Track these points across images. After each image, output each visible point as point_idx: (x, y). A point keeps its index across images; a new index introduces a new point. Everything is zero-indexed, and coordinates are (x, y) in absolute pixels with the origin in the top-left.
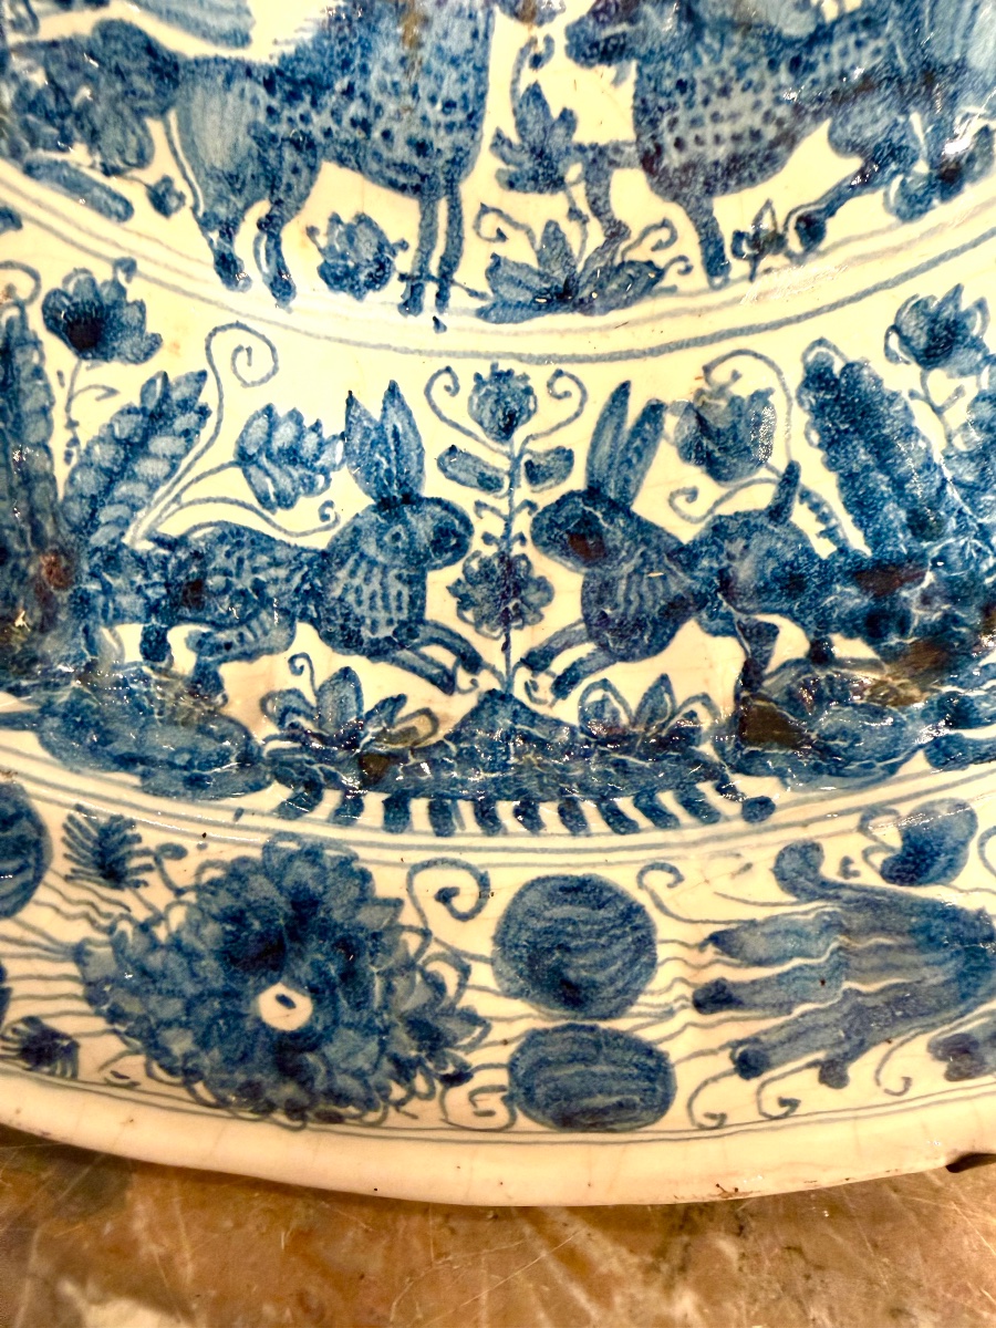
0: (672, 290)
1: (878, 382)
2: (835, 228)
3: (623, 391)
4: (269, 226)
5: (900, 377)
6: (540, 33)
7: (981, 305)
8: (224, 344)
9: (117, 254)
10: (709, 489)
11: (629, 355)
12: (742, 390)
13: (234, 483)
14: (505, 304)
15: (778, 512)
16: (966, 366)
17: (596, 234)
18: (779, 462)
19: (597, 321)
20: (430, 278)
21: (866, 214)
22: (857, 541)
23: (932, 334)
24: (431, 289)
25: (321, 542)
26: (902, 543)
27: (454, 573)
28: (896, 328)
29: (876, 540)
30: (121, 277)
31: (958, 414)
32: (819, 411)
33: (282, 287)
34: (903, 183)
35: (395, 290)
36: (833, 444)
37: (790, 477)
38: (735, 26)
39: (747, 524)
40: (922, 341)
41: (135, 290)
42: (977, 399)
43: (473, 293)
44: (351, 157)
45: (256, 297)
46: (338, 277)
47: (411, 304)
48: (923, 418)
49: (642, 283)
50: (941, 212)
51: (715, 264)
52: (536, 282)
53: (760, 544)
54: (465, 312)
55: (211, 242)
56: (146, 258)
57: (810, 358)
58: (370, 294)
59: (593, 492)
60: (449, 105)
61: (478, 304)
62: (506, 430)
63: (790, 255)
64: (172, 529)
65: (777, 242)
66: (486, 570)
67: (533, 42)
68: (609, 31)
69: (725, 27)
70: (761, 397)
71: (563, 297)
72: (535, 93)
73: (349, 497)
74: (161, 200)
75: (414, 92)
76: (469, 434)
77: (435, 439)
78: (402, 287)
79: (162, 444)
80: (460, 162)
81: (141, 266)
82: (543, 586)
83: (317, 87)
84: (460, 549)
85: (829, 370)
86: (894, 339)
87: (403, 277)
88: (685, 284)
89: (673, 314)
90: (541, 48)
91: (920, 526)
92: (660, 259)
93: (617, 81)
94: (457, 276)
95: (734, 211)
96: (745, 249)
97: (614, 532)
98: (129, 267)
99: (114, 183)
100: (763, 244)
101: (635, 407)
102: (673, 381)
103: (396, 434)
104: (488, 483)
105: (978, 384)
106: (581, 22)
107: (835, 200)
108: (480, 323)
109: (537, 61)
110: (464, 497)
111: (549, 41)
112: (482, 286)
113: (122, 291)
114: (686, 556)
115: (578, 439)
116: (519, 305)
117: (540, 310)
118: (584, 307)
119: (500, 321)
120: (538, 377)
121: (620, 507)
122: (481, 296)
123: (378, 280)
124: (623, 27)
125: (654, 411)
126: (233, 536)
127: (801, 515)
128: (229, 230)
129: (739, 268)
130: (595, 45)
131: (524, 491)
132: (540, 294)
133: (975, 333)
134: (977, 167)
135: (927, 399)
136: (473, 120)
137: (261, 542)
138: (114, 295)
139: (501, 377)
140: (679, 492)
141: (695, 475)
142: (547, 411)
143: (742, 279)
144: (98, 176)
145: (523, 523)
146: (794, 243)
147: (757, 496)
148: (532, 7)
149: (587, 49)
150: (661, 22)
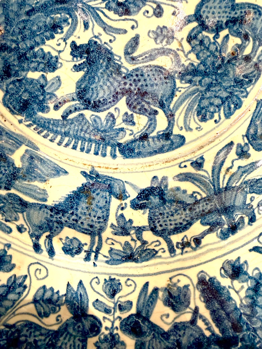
0: (160, 257)
1: (219, 283)
2: (204, 241)
3: (147, 284)
5: (225, 282)
6: (123, 202)
7: (246, 262)
8: (33, 268)
9: (6, 242)
10: (173, 314)
11: (149, 275)
12: (181, 285)
13: (31, 308)
14: (114, 260)
15: (193, 322)
16: (244, 279)
17: (139, 243)
18: (192, 306)
19: (139, 265)
20: (93, 252)
21: (212, 238)
22: (217, 331)
23: (233, 270)
24: (93, 254)
25: (56, 328)
26: (231, 333)
27: (95, 339)
28: (223, 268)
29: (223, 331)
30: (6, 249)
31: (243, 294)
32: (203, 291)
33: (51, 252)
34: (221, 230)
35: (83, 254)
36: (208, 302)
37: (196, 311)
38: (174, 201)
40: (231, 272)
41: (10, 252)
42: (248, 289)
43: (105, 256)
44: (72, 226)
45: (44, 255)
46: (67, 250)
47: (87, 259)
48: (233, 295)
49: (152, 254)
50: (232, 238)
51: (172, 250)
52: (123, 254)
53: (188, 332)
54: (102, 261)
55: (33, 240)
56: (14, 244)
57: (199, 276)
58: (76, 256)
59: (138, 314)
60: (99, 218)
61: (106, 259)
62: (113, 295)
63: (192, 248)
64: (11, 322)
65: (188, 244)
66: (106, 339)
67: (122, 204)
68: (141, 202)
69: (172, 201)
70: (186, 287)
71: (130, 258)
72: (122, 216)
73: (65, 314)
74: (20, 229)
75: (90, 215)
76: (102, 296)
77: (92, 297)
78: (85, 254)
79: (11, 296)
80: (102, 229)
81: (12, 246)
82: (123, 344)
83: (64, 212)
84: (98, 332)
85: (205, 279)
86: (223, 271)
87: (85, 251)
88: (164, 255)
89: (161, 263)
90: (124, 205)
91: (236, 327)
92: (157, 249)
93: (143, 214)
94: (100, 252)
95: (176, 238)
96: (180, 246)
97: (145, 327)
98: (9, 246)
99: (8, 224)
100: (185, 245)
101: (150, 289)
102: (161, 282)
103: (81, 295)
104: (107, 311)
105: (248, 285)
106: (134, 199)
107: (204, 234)
108: (106, 265)
109: (123, 209)
110: (100, 315)
111: (126, 204)
112: (107, 254)
113: (6, 252)
115: (134, 298)
116: (118, 260)
117: (123, 261)
118: (136, 261)
119: (112, 264)
120: (123, 280)
121: (146, 319)
122: (107, 257)
123: (79, 251)
124: (145, 201)
125: (156, 290)
126: (29, 325)
127: (200, 323)
128: (38, 237)
129: (178, 251)
130: (138, 205)
131: (118, 314)
132: (123, 257)
133: (245, 270)
134: (240, 226)
135: (234, 289)
137: (37, 327)
138: (3, 253)
139: (112, 280)
140: (163, 315)
141: (168, 310)
142: (125, 290)
143: (179, 254)
144: (4, 222)
145: (117, 323)
146: (193, 244)
147: (187, 317)
148: (122, 196)
149: (136, 206)
150: (155, 200)
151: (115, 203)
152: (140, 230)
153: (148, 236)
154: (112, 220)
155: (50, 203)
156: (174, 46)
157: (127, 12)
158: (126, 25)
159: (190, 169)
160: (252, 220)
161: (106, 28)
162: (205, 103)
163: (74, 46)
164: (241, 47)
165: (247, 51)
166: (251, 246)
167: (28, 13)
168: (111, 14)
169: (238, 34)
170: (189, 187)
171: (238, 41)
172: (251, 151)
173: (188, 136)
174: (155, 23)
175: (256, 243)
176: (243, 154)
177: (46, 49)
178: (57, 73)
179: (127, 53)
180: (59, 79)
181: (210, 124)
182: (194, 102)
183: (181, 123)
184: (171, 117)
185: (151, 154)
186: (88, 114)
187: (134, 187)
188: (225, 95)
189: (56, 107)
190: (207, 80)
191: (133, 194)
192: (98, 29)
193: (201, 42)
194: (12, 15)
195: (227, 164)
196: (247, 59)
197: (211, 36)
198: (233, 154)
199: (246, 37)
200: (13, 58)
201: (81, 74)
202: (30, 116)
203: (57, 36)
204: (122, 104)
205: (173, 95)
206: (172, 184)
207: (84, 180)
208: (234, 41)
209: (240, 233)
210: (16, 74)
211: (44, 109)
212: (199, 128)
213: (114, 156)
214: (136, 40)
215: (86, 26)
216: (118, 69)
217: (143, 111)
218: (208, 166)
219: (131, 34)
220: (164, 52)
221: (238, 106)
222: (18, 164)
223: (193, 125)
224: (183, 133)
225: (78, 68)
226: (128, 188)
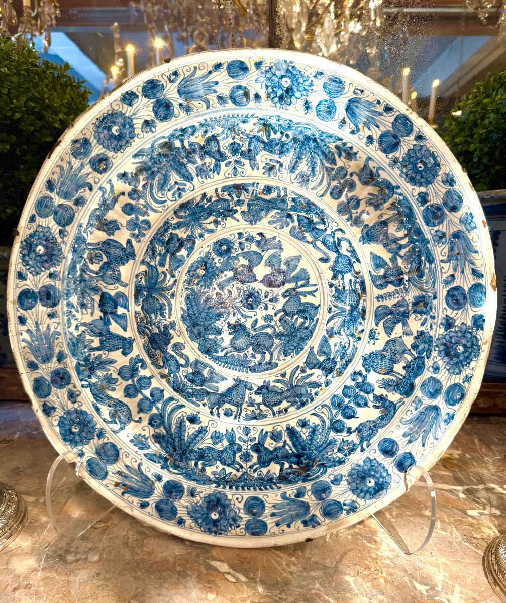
0: (268, 417)
1: (296, 429)
2: (289, 410)
3: (263, 430)
4: (218, 408)
5: (299, 429)
7: (309, 420)
8: (210, 423)
10: (274, 443)
11: (263, 425)
12: (278, 430)
13: (210, 441)
14: (247, 418)
15: (284, 446)
16: (307, 428)
17: (259, 411)
18: (283, 439)
19: (259, 421)
20: (238, 415)
21: (292, 409)
22: (295, 451)
23: (303, 424)
25: (221, 449)
26: (301, 451)
27: (240, 454)
29: (297, 451)
31: (307, 434)
32: (288, 433)
33: (218, 415)
34: (297, 405)
35: (233, 416)
36: (291, 438)
37: (285, 442)
39: (280, 448)
40: (301, 424)
41: (199, 415)
42: (309, 432)
44: (229, 403)
45: (215, 417)
46: (226, 414)
47: (235, 418)
48: (302, 434)
49: (265, 416)
50: (302, 409)
51: (274, 414)
53: (282, 451)
55: (210, 410)
56: (201, 411)
57: (287, 426)
58: (230, 417)
59: (259, 443)
60: (241, 399)
61: (244, 418)
62: (247, 434)
63: (283, 413)
64: (201, 447)
65: (282, 411)
66: (244, 454)
68: (259, 392)
69: (272, 392)
70: (281, 431)
71: (255, 418)
72: (251, 397)
73: (226, 443)
74: (204, 405)
75: (237, 397)
76: (242, 435)
77: (238, 435)
79: (200, 435)
80: (242, 404)
82: (252, 456)
83: (226, 396)
84: (241, 451)
85: (289, 427)
86: (298, 424)
88: (270, 416)
89: (269, 420)
91: (303, 449)
92: (267, 413)
93: (260, 397)
95: (276, 409)
97: (262, 449)
98: (199, 412)
99: (198, 402)
100: (280, 412)
101: (264, 432)
102: (269, 429)
103: (232, 435)
104: (245, 441)
105: (309, 430)
106: (256, 391)
107: (288, 407)
108: (244, 421)
109: (251, 395)
110: (241, 443)
112: (244, 416)
114: (271, 452)
115: (257, 436)
116: (249, 419)
117: (252, 419)
118: (258, 419)
119: (246, 421)
120: (251, 428)
121: (262, 445)
123: (231, 415)
124: (261, 391)
125: (267, 432)
126: (209, 448)
127: (287, 447)
128: (212, 409)
131: (249, 443)
132: (252, 417)
133: (308, 423)
134: (306, 403)
135: (303, 432)
136: (244, 400)
137: (213, 449)
138: (196, 416)
139: (247, 428)
140: (270, 443)
141: (272, 441)
142: (253, 432)
143: (277, 416)
144: (196, 402)
145: (249, 447)
147: (281, 444)
148: (251, 389)
149: (256, 393)
150: (265, 391)
151: (247, 392)
152: (258, 404)
153: (262, 407)
154: (246, 399)
155: (219, 392)
156: (273, 323)
157: (252, 308)
158: (252, 314)
159: (280, 378)
160: (312, 400)
161: (243, 315)
162: (287, 348)
163: (229, 324)
164: (303, 323)
165: (306, 325)
166: (311, 412)
167: (208, 309)
168: (245, 309)
169: (302, 317)
170: (280, 385)
171: (302, 320)
172: (307, 370)
173: (279, 363)
174: (264, 313)
175: (313, 411)
176: (303, 371)
177: (217, 325)
178: (222, 336)
179: (252, 327)
180: (222, 338)
181: (289, 358)
182: (281, 348)
183: (276, 358)
184: (272, 355)
185: (263, 371)
186: (235, 354)
187: (256, 385)
188: (296, 345)
189: (222, 351)
190: (288, 338)
191: (255, 388)
192: (239, 316)
193: (285, 321)
194: (201, 309)
195: (296, 375)
196: (307, 328)
197: (290, 318)
198: (299, 371)
199: (306, 318)
200: (202, 329)
201: (232, 336)
202: (210, 355)
203: (221, 319)
204: (250, 349)
205: (273, 345)
206: (272, 384)
207: (234, 383)
208: (300, 320)
209: (306, 407)
210: (204, 336)
211: (216, 352)
212: (284, 360)
213: (247, 372)
214: (256, 321)
215: (234, 314)
216: (248, 334)
217: (259, 352)
218: (288, 376)
219: (254, 318)
220: (268, 326)
221: (302, 349)
222: (206, 376)
223: (281, 358)
224: (277, 362)
225: (230, 334)
226: (253, 386)
